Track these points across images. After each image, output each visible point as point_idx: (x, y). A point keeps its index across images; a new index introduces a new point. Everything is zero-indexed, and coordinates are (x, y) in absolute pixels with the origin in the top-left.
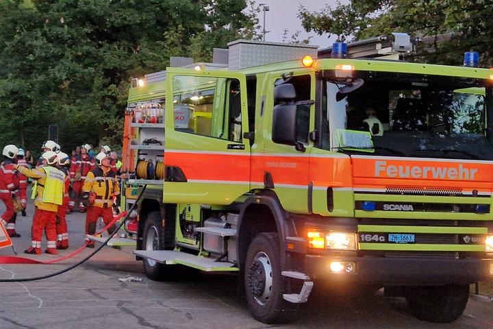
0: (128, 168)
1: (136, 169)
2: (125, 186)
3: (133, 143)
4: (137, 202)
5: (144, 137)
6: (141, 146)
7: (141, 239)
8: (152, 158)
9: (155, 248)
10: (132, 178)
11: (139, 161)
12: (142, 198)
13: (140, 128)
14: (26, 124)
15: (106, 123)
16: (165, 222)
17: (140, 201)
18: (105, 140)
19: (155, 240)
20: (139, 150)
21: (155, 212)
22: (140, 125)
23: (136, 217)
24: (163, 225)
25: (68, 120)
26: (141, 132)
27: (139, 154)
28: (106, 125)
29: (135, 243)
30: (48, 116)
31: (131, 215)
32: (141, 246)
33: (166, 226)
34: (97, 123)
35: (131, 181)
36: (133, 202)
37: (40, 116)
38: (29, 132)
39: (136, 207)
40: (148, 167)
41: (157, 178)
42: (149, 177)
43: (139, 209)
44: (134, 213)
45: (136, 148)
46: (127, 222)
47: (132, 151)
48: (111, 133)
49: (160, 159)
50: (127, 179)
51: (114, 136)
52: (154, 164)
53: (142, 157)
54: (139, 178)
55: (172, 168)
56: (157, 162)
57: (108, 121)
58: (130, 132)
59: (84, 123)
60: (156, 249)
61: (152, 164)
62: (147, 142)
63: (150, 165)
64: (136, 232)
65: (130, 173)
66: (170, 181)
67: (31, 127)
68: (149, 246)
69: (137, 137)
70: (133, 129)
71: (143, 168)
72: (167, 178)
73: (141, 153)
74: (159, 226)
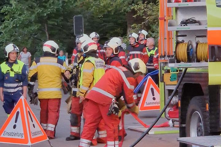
0: (167, 52)
1: (175, 52)
2: (163, 72)
3: (170, 25)
4: (178, 87)
5: (181, 17)
6: (179, 27)
7: (184, 125)
8: (191, 40)
9: (199, 134)
10: (172, 62)
11: (178, 43)
12: (183, 83)
13: (177, 9)
14: (49, 17)
15: (134, 9)
16: (210, 106)
17: (181, 87)
18: (134, 28)
19: (199, 127)
20: (177, 32)
21: (198, 97)
22: (177, 5)
23: (177, 104)
24: (208, 109)
25: (92, 10)
26: (178, 12)
27: (177, 36)
28: (134, 12)
29: (177, 131)
30: (71, 6)
31: (172, 102)
32: (184, 132)
33: (210, 110)
34: (123, 11)
35: (171, 65)
36: (174, 88)
37: (62, 7)
38: (53, 25)
39: (176, 93)
40: (188, 49)
41: (198, 61)
42: (190, 60)
43: (181, 94)
44: (175, 99)
45: (173, 29)
46: (168, 110)
47: (169, 33)
48: (139, 20)
49: (201, 40)
50: (166, 63)
51: (143, 23)
52: (195, 45)
53: (180, 39)
54: (178, 61)
55: (216, 48)
56: (197, 44)
57: (136, 7)
58: (165, 14)
59: (109, 12)
60: (201, 135)
61: (192, 46)
62: (185, 23)
63: (190, 47)
64: (178, 119)
65: (169, 56)
66: (215, 61)
67: (54, 19)
68: (193, 133)
69: (174, 18)
70: (169, 9)
71: (182, 51)
72: (212, 58)
73: (179, 34)
74: (203, 111)
